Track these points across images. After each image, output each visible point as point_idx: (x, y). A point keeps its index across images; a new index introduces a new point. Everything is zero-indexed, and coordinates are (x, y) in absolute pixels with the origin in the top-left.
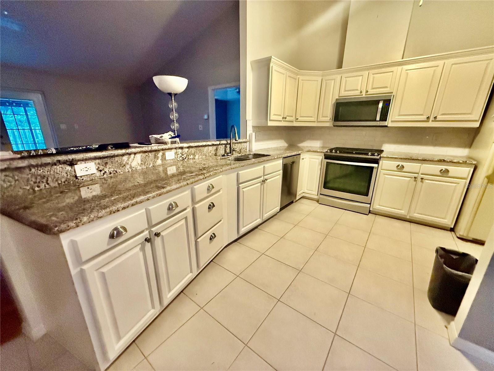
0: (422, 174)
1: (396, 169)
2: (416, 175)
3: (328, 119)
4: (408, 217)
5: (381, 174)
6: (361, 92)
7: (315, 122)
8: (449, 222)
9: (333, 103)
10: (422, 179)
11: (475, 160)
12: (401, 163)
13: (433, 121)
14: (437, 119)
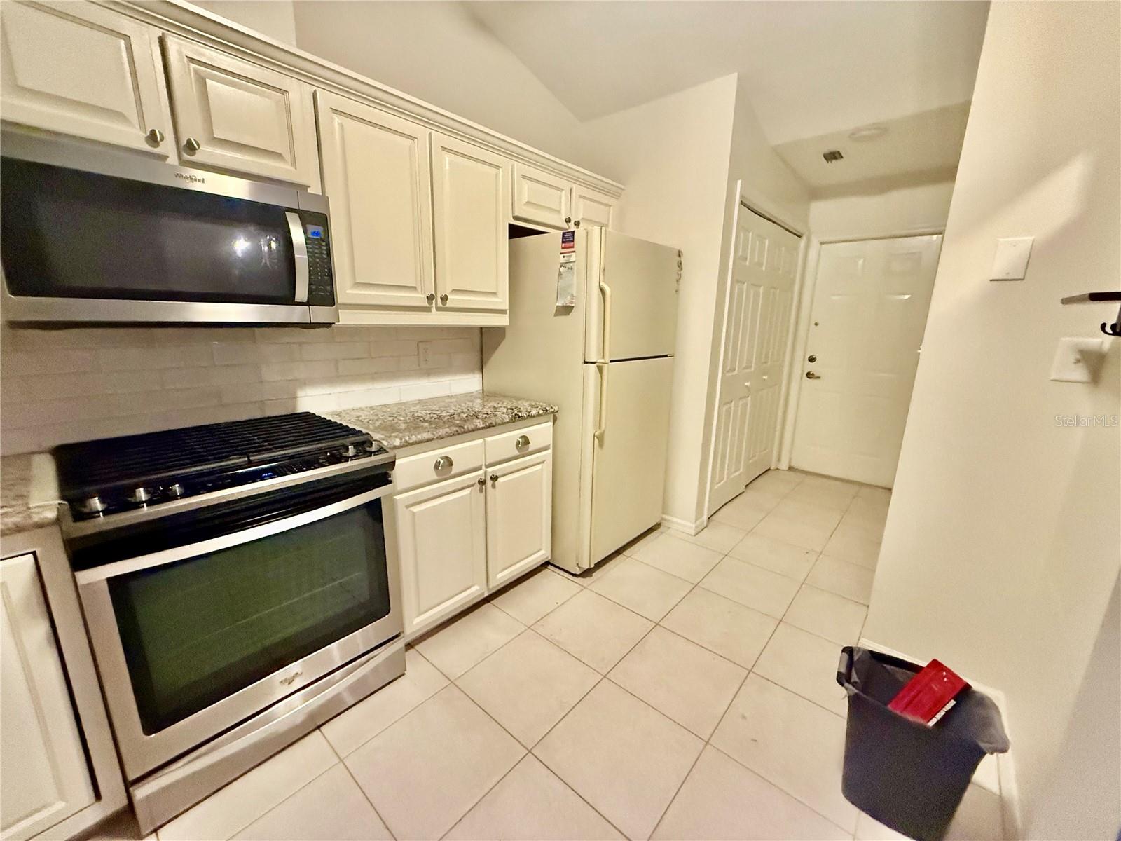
0: (490, 465)
1: (435, 477)
2: (478, 475)
4: (485, 595)
10: (493, 477)
13: (438, 309)
14: (449, 304)
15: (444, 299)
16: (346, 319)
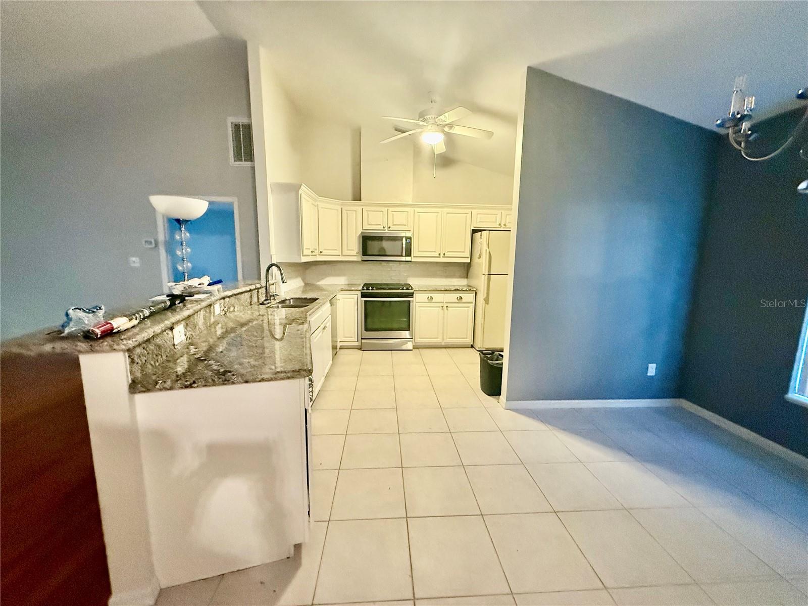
0: (446, 303)
1: (427, 301)
2: (442, 304)
3: (354, 253)
4: (443, 344)
5: (417, 307)
6: (384, 228)
7: (339, 255)
8: (469, 341)
9: (358, 235)
10: (447, 307)
11: (475, 288)
12: (430, 295)
13: (443, 257)
14: (446, 256)
15: (444, 254)
16: (414, 260)
